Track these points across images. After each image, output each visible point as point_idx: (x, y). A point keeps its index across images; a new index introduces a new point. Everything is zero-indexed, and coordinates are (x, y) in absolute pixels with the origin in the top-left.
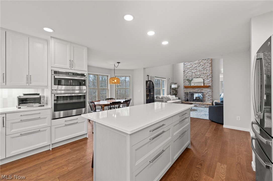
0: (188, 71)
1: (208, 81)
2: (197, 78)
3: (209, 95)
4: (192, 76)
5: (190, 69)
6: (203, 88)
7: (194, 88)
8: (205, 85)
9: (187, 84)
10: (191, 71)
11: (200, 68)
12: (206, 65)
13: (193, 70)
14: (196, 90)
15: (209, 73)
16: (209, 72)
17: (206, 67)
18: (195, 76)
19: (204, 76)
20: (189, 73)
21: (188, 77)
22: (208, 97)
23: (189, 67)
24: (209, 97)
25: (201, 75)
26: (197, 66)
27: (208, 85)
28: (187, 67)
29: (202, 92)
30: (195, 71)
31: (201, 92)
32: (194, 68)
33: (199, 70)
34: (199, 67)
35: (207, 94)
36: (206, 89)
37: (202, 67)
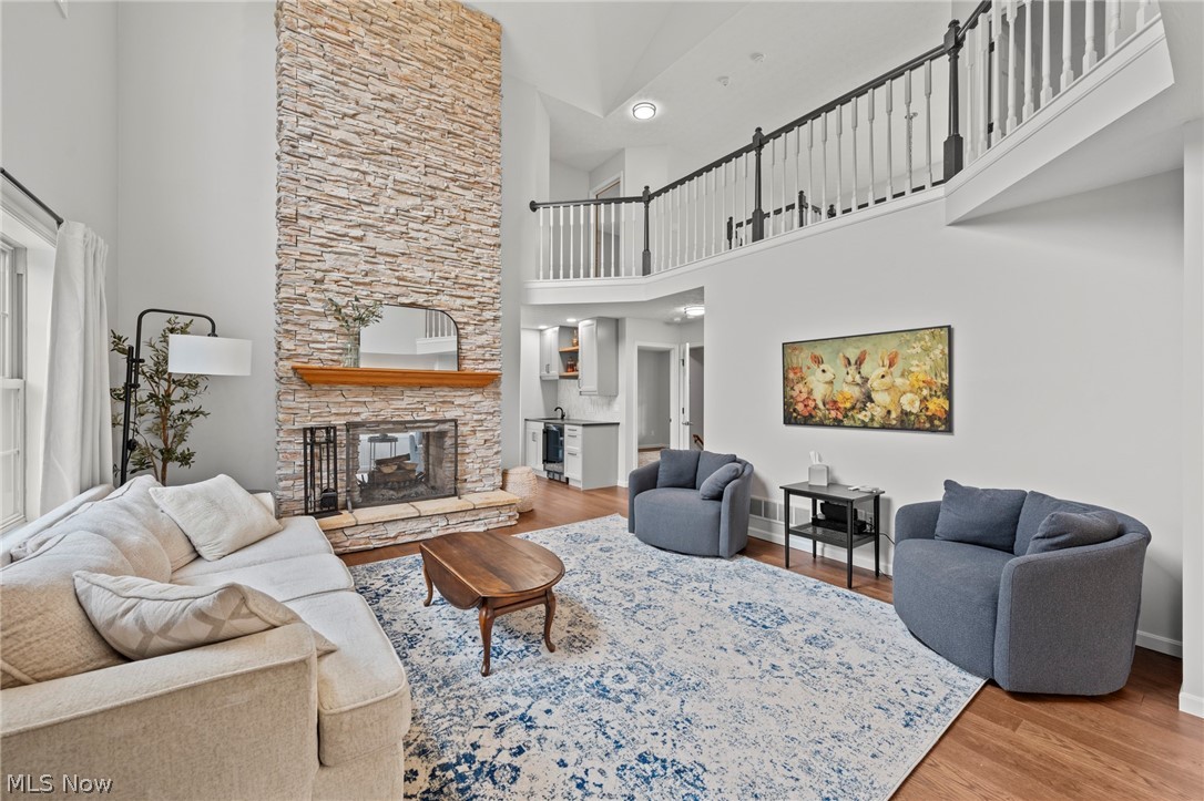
0: (338, 228)
1: (482, 340)
2: (412, 305)
3: (487, 436)
4: (370, 284)
5: (355, 216)
6: (454, 387)
7: (384, 386)
8: (468, 366)
9: (324, 348)
10: (358, 232)
11: (435, 237)
12: (474, 227)
13: (380, 232)
14: (402, 404)
15: (488, 284)
16: (490, 279)
17: (471, 240)
18: (395, 290)
19: (459, 301)
20: (341, 246)
21: (334, 287)
22: (482, 452)
23: (343, 193)
24: (490, 452)
25: (439, 292)
26: (414, 213)
27: (482, 368)
28: (328, 188)
29: (449, 416)
30: (398, 246)
31: (440, 416)
32: (391, 221)
33: (428, 244)
34: (426, 227)
35: (474, 432)
36: (474, 399)
37: (450, 232)
